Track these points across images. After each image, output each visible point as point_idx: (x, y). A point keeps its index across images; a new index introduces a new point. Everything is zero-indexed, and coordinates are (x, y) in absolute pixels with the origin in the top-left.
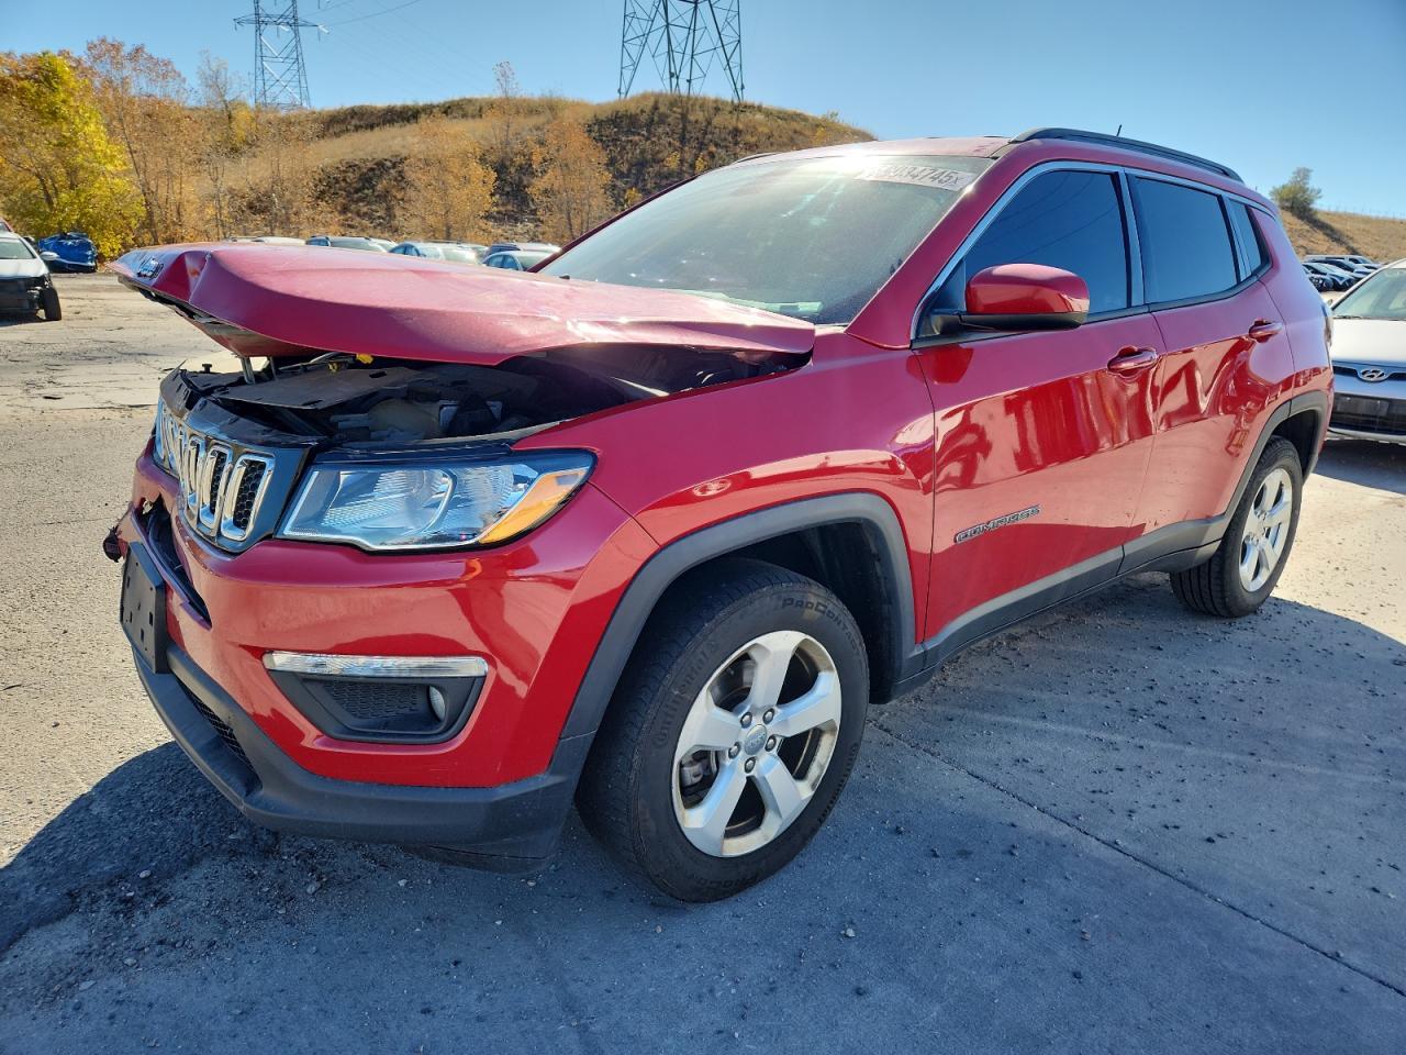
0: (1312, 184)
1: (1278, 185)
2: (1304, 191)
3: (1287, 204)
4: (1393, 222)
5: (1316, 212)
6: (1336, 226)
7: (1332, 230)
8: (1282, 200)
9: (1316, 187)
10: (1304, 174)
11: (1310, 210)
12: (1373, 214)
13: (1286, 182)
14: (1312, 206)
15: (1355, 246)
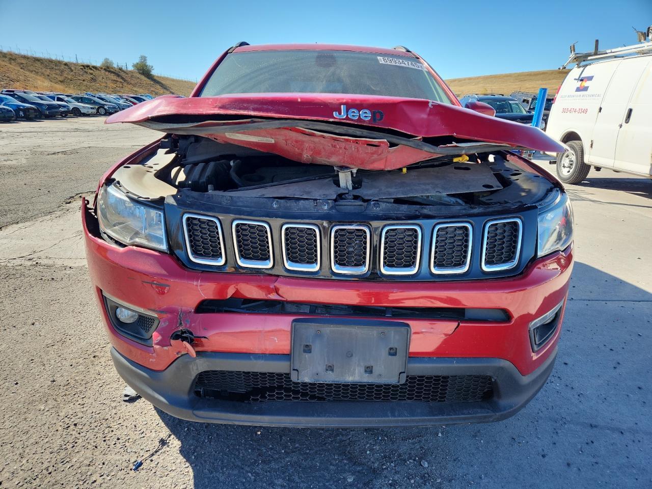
0: (149, 63)
1: (135, 63)
2: (146, 66)
3: (141, 72)
4: (182, 81)
5: (154, 76)
6: (163, 82)
7: (162, 84)
8: (138, 69)
9: (151, 65)
10: (144, 58)
11: (151, 75)
12: (175, 78)
13: (138, 62)
14: (151, 73)
15: (172, 91)
